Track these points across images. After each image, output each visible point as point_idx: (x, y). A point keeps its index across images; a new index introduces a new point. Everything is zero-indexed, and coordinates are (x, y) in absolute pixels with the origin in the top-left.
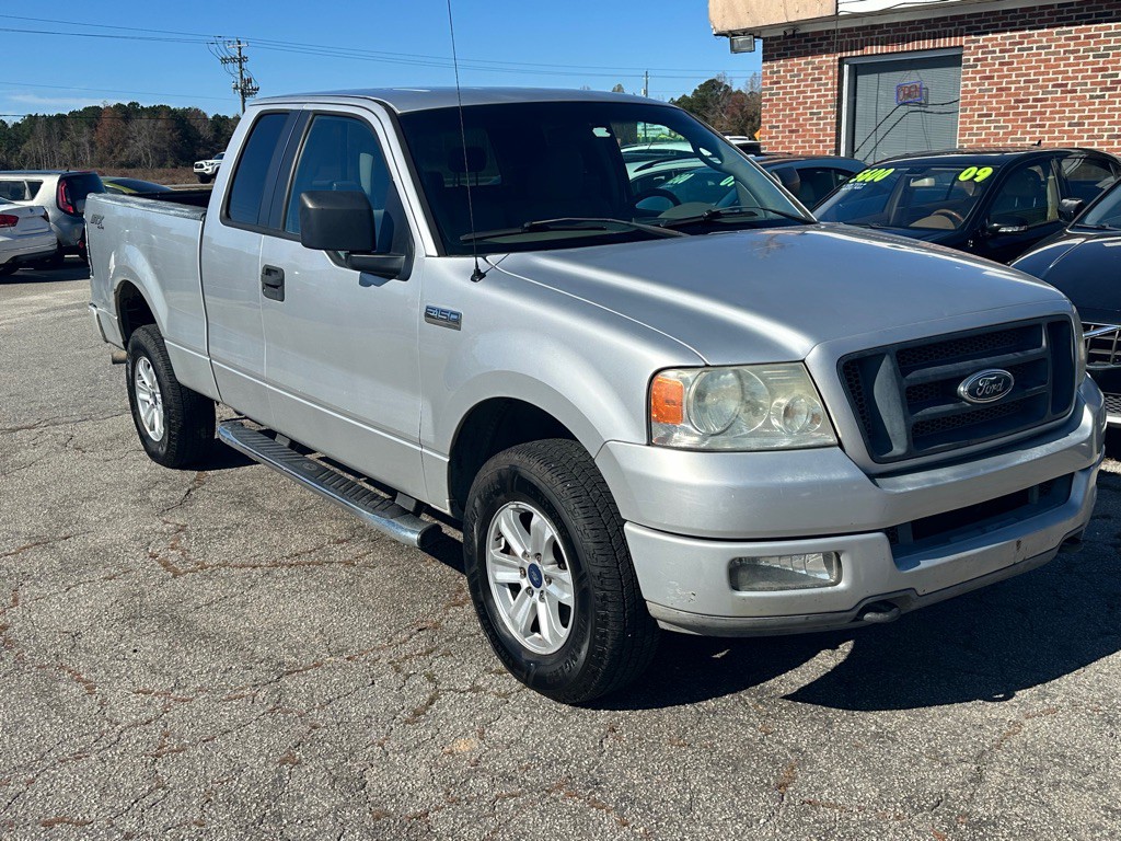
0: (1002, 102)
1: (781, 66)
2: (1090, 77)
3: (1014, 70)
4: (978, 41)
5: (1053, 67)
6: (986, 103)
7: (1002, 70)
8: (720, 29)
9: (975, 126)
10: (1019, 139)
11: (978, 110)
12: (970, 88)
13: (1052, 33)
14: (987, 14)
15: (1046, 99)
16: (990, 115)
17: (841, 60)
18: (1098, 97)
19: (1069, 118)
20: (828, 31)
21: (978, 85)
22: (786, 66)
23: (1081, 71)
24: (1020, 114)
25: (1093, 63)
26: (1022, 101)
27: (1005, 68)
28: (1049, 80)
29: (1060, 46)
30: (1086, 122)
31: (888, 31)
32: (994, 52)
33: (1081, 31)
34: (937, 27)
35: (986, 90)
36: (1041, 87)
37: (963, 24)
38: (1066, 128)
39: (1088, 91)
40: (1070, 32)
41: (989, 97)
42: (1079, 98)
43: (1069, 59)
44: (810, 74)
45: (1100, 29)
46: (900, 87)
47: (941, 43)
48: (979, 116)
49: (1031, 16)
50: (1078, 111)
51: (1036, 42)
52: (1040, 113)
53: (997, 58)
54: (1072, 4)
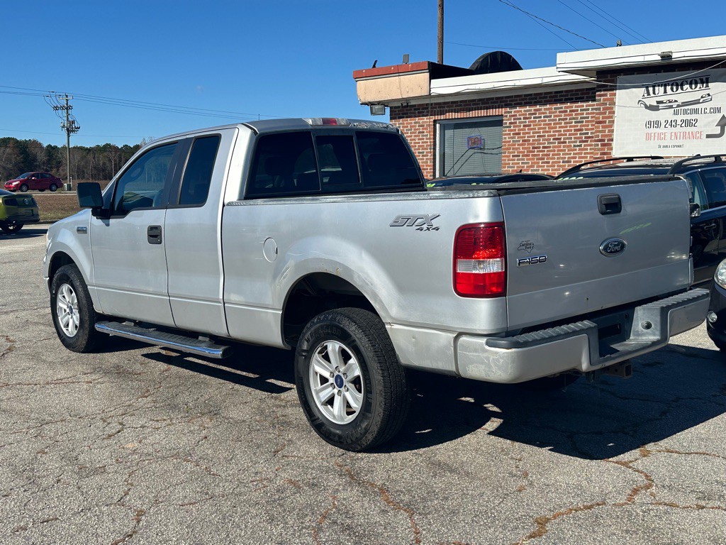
0: (525, 148)
2: (573, 134)
3: (531, 129)
4: (511, 112)
5: (553, 128)
6: (517, 149)
7: (525, 130)
8: (363, 101)
9: (511, 162)
10: (536, 170)
11: (512, 152)
12: (507, 140)
13: (552, 109)
14: (515, 96)
15: (550, 147)
16: (519, 156)
17: (435, 122)
18: (578, 146)
19: (562, 158)
20: (427, 104)
21: (512, 138)
22: (403, 124)
23: (568, 131)
24: (535, 155)
25: (575, 126)
26: (536, 148)
27: (527, 128)
28: (551, 136)
29: (556, 117)
30: (572, 160)
31: (461, 105)
32: (520, 119)
33: (567, 107)
34: (488, 103)
35: (517, 141)
36: (547, 140)
37: (503, 102)
38: (561, 164)
39: (572, 142)
40: (561, 108)
41: (518, 145)
42: (568, 146)
43: (561, 123)
44: (417, 129)
45: (578, 107)
46: (469, 139)
47: (491, 112)
48: (513, 156)
49: (540, 98)
50: (568, 154)
51: (543, 113)
52: (547, 155)
53: (522, 122)
54: (562, 92)
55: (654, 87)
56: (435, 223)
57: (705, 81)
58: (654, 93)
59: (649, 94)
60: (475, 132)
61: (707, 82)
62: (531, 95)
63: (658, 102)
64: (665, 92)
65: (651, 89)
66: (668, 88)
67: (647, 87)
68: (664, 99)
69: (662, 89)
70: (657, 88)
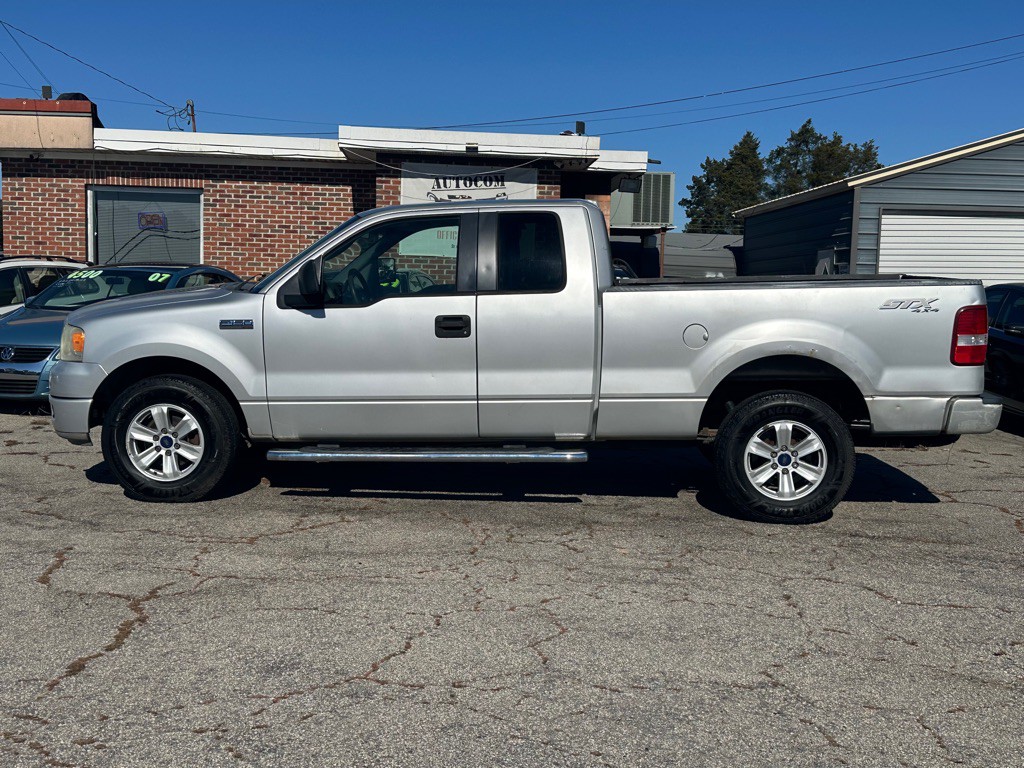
0: (239, 235)
1: (24, 184)
2: (306, 223)
3: (247, 211)
5: (278, 212)
6: (226, 235)
7: (237, 211)
9: (218, 252)
10: (255, 264)
11: (219, 239)
12: (211, 221)
13: (275, 188)
14: (222, 166)
15: (274, 236)
16: (230, 244)
17: (87, 187)
18: (313, 237)
19: (293, 251)
20: (73, 161)
21: (218, 220)
22: (29, 184)
23: (299, 217)
24: (254, 245)
25: (308, 213)
26: (255, 236)
27: (240, 210)
28: (276, 222)
29: (282, 198)
31: (134, 168)
32: (230, 196)
33: (297, 189)
34: (179, 170)
35: (226, 225)
36: (270, 226)
37: (202, 171)
39: (306, 232)
40: (289, 189)
41: (228, 230)
42: (300, 237)
43: (289, 208)
44: (56, 195)
45: (311, 189)
46: (141, 216)
47: (183, 183)
48: (221, 244)
49: (258, 173)
50: (300, 246)
51: (263, 193)
52: (270, 246)
53: (233, 201)
54: (289, 169)
55: (445, 179)
56: (933, 306)
57: (501, 179)
58: (445, 186)
59: (439, 186)
60: (151, 208)
61: (503, 181)
62: (245, 167)
63: (450, 197)
64: (458, 186)
65: (441, 181)
66: (461, 182)
67: (437, 179)
68: (457, 193)
69: (454, 182)
70: (448, 181)
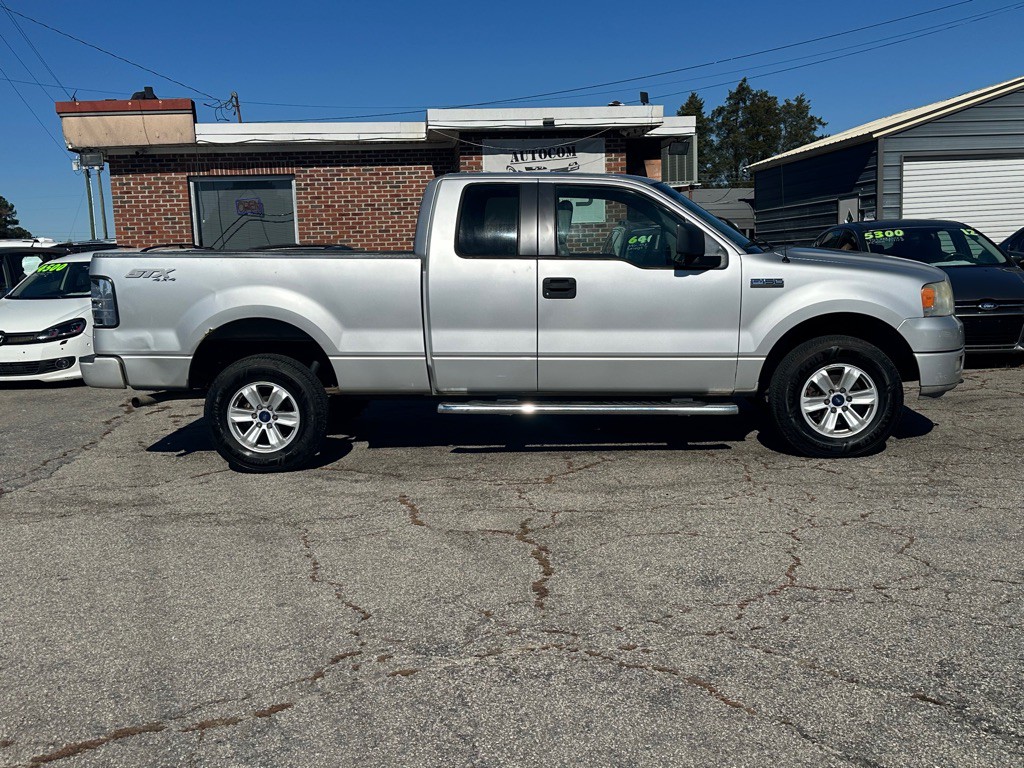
0: (330, 215)
1: (131, 179)
2: (390, 201)
3: (335, 193)
4: (306, 171)
5: (363, 192)
6: (318, 215)
7: (327, 193)
8: (77, 143)
9: (312, 231)
10: (346, 241)
11: (312, 220)
12: (303, 204)
13: (360, 170)
14: (310, 153)
15: (362, 214)
16: (322, 224)
17: (189, 179)
18: (396, 213)
19: (379, 227)
20: (174, 155)
21: (310, 202)
22: (136, 179)
23: (383, 196)
24: (344, 223)
25: (390, 191)
26: (344, 215)
27: (329, 192)
28: (362, 201)
29: (366, 179)
30: (391, 230)
31: (231, 159)
32: (320, 180)
33: (379, 170)
35: (317, 206)
36: (357, 206)
37: (293, 158)
38: (378, 233)
39: (389, 209)
40: (372, 170)
41: (319, 211)
42: (384, 214)
44: (161, 188)
45: (392, 169)
46: (239, 203)
47: (277, 171)
48: (314, 224)
49: (343, 157)
50: (385, 222)
51: (349, 175)
52: (358, 223)
53: (322, 184)
54: (371, 151)
55: (522, 154)
57: (572, 150)
58: (522, 159)
59: (517, 160)
60: (249, 195)
61: (574, 153)
62: (331, 152)
63: (527, 169)
64: (534, 158)
65: (519, 156)
66: (537, 156)
67: (515, 154)
68: (533, 165)
69: (530, 156)
70: (525, 156)
